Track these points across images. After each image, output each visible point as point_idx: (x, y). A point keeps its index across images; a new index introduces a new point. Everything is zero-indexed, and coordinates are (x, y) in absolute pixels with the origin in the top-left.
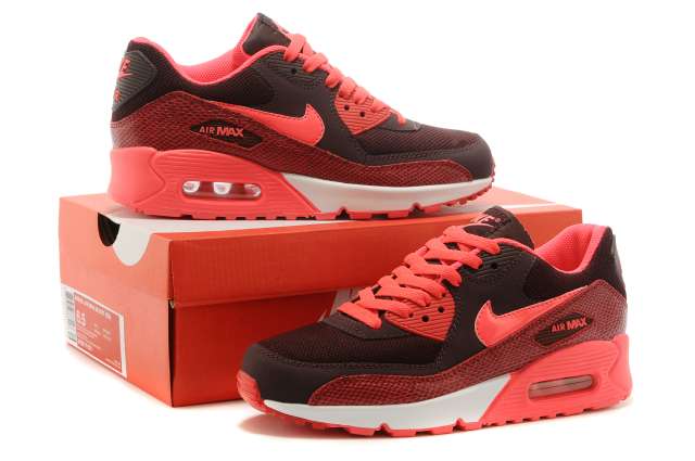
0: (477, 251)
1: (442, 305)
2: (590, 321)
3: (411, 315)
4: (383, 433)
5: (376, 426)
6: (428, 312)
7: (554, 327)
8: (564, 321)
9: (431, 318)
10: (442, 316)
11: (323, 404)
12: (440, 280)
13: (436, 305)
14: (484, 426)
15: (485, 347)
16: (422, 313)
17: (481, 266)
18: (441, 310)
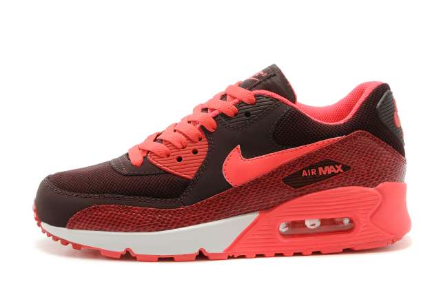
0: (236, 101)
1: (196, 147)
2: (345, 168)
3: (168, 156)
4: (128, 256)
5: (121, 250)
6: (182, 153)
7: (304, 171)
8: (316, 167)
9: (183, 159)
10: (196, 157)
11: (78, 228)
12: (198, 126)
13: (191, 147)
14: (229, 258)
15: (231, 186)
16: (177, 154)
17: (236, 115)
18: (195, 152)
